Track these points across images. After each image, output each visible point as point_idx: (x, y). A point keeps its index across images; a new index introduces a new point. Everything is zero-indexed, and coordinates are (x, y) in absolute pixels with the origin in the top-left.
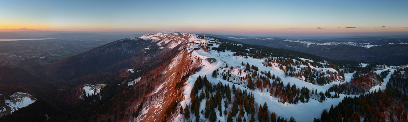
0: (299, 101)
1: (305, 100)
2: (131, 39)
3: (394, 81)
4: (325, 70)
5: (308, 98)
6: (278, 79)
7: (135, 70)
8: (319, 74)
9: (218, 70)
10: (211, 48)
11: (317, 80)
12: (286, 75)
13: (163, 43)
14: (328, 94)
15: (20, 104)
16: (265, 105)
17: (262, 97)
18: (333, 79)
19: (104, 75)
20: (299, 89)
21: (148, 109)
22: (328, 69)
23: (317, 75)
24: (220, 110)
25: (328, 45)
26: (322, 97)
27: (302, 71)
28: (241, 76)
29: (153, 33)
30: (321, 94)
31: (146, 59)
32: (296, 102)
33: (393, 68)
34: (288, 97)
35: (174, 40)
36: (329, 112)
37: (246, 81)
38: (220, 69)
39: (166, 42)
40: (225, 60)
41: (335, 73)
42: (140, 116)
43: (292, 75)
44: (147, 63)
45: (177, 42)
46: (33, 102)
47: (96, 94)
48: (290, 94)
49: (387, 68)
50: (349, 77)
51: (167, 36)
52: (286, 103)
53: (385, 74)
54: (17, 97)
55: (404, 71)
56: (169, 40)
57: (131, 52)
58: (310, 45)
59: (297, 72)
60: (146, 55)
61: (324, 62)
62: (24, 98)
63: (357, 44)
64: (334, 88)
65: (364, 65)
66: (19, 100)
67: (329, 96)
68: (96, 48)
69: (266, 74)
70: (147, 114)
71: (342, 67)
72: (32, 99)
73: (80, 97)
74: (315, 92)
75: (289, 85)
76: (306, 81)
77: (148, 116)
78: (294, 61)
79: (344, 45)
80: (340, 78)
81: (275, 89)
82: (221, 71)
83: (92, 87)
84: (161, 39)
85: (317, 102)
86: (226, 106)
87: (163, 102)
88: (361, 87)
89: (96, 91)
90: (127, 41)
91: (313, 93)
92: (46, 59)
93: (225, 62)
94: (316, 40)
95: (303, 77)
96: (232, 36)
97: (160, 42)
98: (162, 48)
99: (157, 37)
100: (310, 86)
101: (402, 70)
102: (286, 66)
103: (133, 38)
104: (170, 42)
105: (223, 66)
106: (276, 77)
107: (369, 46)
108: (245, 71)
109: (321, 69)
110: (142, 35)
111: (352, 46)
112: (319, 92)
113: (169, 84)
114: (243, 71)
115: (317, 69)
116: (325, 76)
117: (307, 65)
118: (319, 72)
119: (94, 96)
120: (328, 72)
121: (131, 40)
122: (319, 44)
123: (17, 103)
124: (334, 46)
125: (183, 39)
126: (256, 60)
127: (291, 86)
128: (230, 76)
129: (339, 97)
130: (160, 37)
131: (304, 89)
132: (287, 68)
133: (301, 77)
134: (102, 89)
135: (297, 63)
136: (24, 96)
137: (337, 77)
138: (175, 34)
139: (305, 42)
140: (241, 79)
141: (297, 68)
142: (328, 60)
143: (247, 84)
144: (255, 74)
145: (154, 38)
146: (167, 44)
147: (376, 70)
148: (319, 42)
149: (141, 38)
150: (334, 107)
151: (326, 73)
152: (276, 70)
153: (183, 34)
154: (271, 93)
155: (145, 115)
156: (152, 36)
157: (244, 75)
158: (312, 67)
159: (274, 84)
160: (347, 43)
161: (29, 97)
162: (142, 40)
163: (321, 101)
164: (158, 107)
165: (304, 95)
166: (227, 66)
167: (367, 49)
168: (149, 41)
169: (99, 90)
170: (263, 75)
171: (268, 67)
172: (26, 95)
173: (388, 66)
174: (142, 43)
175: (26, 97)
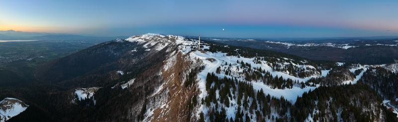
0: (286, 87)
1: (290, 87)
2: (118, 41)
3: (365, 78)
4: (305, 67)
5: (292, 85)
6: (268, 73)
7: (125, 72)
8: (300, 70)
9: (220, 67)
11: (299, 74)
12: (274, 70)
13: (150, 45)
14: (307, 84)
15: (11, 112)
16: (262, 90)
17: (258, 85)
18: (312, 73)
19: (93, 77)
20: (285, 80)
21: (153, 110)
22: (307, 66)
23: (298, 70)
24: (230, 96)
25: (308, 46)
26: (303, 85)
27: (286, 67)
28: (239, 72)
30: (302, 83)
31: (134, 61)
32: (283, 88)
33: (366, 67)
34: (277, 84)
35: (160, 42)
36: (308, 93)
37: (243, 75)
38: (221, 66)
39: (153, 44)
40: (223, 59)
41: (313, 69)
42: (146, 118)
43: (278, 70)
44: (135, 65)
45: (164, 44)
46: (25, 109)
47: (89, 97)
48: (278, 83)
49: (361, 67)
50: (325, 73)
51: (152, 39)
52: (276, 89)
53: (358, 72)
54: (6, 104)
55: (375, 70)
57: (117, 54)
58: (291, 47)
59: (282, 68)
60: (133, 57)
61: (304, 61)
62: (14, 105)
63: (336, 46)
64: (313, 80)
65: (340, 64)
66: (9, 108)
67: (309, 85)
68: (83, 50)
69: (258, 70)
70: (153, 115)
71: (319, 65)
72: (23, 105)
73: (73, 101)
74: (297, 82)
75: (277, 77)
76: (290, 74)
77: (156, 117)
78: (279, 59)
79: (323, 47)
80: (317, 73)
81: (267, 80)
82: (222, 68)
83: (84, 90)
84: (147, 41)
85: (299, 89)
86: (234, 93)
87: (168, 101)
88: (335, 80)
89: (88, 94)
90: (113, 43)
91: (295, 83)
92: (33, 61)
93: (223, 61)
94: (296, 42)
95: (287, 71)
97: (146, 45)
98: (149, 50)
99: (142, 39)
100: (293, 78)
101: (374, 68)
102: (273, 63)
104: (156, 44)
105: (223, 64)
106: (266, 71)
107: (346, 47)
108: (241, 68)
109: (301, 66)
110: (128, 37)
111: (331, 47)
112: (300, 82)
113: (170, 84)
114: (240, 68)
115: (299, 66)
116: (305, 71)
117: (290, 62)
118: (300, 68)
119: (87, 100)
120: (308, 68)
121: (117, 42)
122: (299, 45)
123: (8, 111)
124: (314, 47)
125: (169, 41)
126: (247, 59)
127: (279, 78)
128: (231, 72)
129: (316, 86)
130: (145, 40)
131: (288, 79)
132: (274, 65)
133: (286, 71)
134: (95, 92)
135: (281, 61)
136: (14, 102)
137: (315, 72)
138: (161, 36)
139: (286, 44)
140: (240, 73)
141: (281, 65)
142: (307, 60)
143: (244, 77)
144: (249, 70)
145: (140, 40)
146: (153, 47)
147: (351, 68)
148: (299, 44)
149: (127, 40)
150: (312, 91)
151: (305, 69)
152: (265, 66)
153: (170, 36)
154: (264, 83)
155: (151, 116)
156: (138, 38)
157: (241, 70)
158: (294, 64)
159: (266, 77)
160: (326, 44)
161: (20, 103)
162: (128, 42)
163: (302, 88)
164: (165, 107)
165: (289, 84)
166: (226, 64)
167: (344, 50)
168: (135, 43)
169: (92, 94)
170: (256, 70)
171: (258, 64)
172: (16, 101)
173: (363, 65)
174: (128, 45)
175: (16, 103)
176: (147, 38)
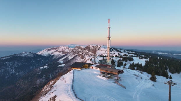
2: (24, 55)
10: (128, 66)
13: (67, 58)
29: (55, 48)
35: (79, 55)
39: (70, 58)
45: (83, 57)
51: (72, 50)
56: (74, 55)
60: (39, 76)
84: (66, 54)
90: (16, 58)
96: (160, 52)
97: (63, 58)
98: (63, 65)
99: (60, 52)
103: (26, 54)
104: (74, 58)
110: (41, 50)
121: (22, 57)
125: (90, 53)
130: (64, 52)
138: (81, 47)
145: (57, 53)
146: (69, 61)
149: (39, 53)
153: (91, 46)
156: (55, 50)
162: (40, 56)
168: (50, 57)
174: (40, 61)
176: (66, 51)
